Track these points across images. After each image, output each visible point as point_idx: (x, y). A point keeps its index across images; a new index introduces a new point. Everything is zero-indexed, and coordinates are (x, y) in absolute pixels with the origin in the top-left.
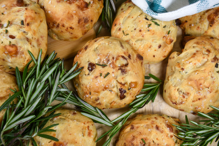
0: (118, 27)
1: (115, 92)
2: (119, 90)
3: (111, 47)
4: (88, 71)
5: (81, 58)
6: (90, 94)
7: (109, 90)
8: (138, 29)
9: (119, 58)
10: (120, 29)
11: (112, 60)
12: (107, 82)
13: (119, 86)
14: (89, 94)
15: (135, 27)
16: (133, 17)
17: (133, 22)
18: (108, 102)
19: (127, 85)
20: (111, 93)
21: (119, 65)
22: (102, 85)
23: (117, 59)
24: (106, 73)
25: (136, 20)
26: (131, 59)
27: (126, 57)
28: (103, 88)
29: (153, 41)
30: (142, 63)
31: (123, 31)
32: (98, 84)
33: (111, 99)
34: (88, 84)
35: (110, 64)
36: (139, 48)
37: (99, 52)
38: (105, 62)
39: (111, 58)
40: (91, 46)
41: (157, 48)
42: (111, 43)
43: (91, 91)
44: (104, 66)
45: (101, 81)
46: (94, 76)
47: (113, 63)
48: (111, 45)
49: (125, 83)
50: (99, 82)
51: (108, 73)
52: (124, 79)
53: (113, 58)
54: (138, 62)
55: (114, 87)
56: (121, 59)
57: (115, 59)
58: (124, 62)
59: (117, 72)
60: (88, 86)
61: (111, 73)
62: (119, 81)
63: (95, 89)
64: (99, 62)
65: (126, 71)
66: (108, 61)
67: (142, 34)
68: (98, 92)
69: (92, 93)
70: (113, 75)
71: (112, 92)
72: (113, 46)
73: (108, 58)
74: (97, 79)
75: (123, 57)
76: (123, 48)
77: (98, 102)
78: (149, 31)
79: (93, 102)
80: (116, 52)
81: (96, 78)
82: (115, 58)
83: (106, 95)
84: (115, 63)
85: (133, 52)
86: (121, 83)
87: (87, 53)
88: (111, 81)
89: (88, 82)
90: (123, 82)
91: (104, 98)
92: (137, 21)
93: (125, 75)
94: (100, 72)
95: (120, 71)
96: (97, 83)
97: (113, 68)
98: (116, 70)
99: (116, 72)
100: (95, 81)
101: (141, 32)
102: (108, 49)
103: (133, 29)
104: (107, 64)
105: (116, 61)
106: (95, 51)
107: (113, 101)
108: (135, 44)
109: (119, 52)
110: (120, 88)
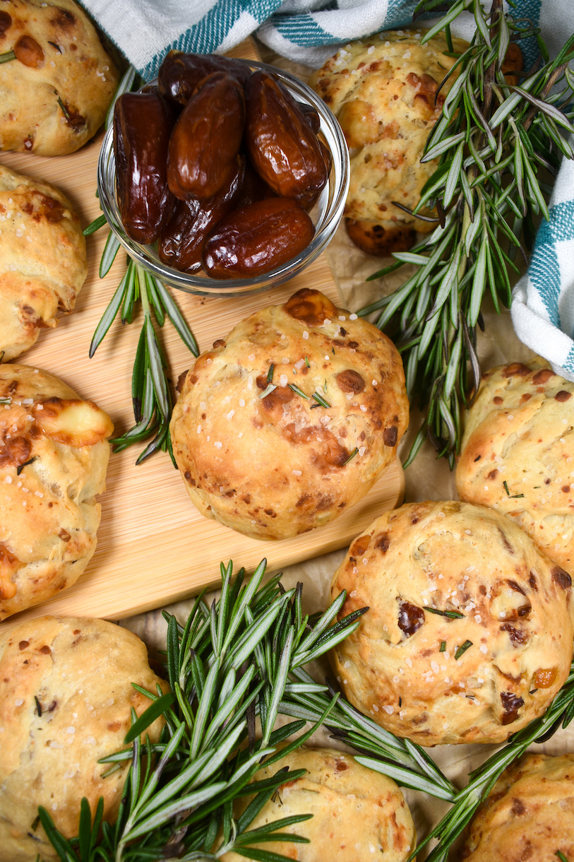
0: (485, 464)
1: (483, 699)
2: (499, 698)
3: (472, 549)
4: (400, 632)
5: (370, 583)
6: (400, 705)
7: (467, 693)
8: (558, 483)
9: (500, 587)
10: (493, 475)
11: (478, 597)
12: (462, 670)
13: (503, 686)
14: (396, 705)
15: (548, 475)
16: (540, 441)
17: (541, 456)
18: (457, 730)
19: (526, 679)
20: (471, 703)
21: (503, 615)
22: (447, 680)
23: (495, 594)
24: (460, 640)
25: (553, 450)
26: (536, 589)
27: (524, 584)
28: (448, 688)
30: (568, 599)
31: (505, 483)
32: (431, 676)
33: (468, 722)
34: (396, 672)
35: (474, 610)
36: (554, 540)
37: (433, 564)
38: (456, 603)
39: (474, 589)
40: (400, 540)
42: (471, 535)
43: (405, 696)
44: (452, 615)
45: (444, 668)
46: (421, 648)
47: (482, 607)
48: (471, 540)
49: (521, 674)
50: (437, 671)
51: (468, 641)
52: (518, 660)
53: (483, 590)
54: (558, 597)
55: (482, 686)
56: (507, 592)
57: (488, 596)
58: (516, 601)
59: (497, 637)
60: (395, 681)
61: (476, 640)
62: (504, 670)
63: (419, 691)
64: (433, 599)
65: (527, 636)
66: (466, 598)
67: (570, 501)
68: (429, 700)
69: (408, 700)
70: (484, 649)
71: (476, 701)
72: (479, 547)
73: (465, 587)
74: (427, 657)
75: (514, 585)
76: (512, 552)
77: (423, 727)
79: (403, 726)
80: (489, 566)
81: (424, 655)
82: (488, 590)
83: (454, 707)
84: (490, 606)
85: (541, 561)
86: (508, 677)
87: (390, 564)
88: (475, 668)
89: (397, 666)
90: (515, 674)
91: (445, 719)
92: (556, 453)
93: (522, 647)
94: (438, 637)
95: (506, 636)
96: (429, 673)
97: (484, 624)
98: (494, 631)
99: (495, 639)
100: (422, 664)
101: (569, 494)
102: (463, 555)
103: (541, 482)
104: (461, 610)
105: (491, 600)
106: (416, 558)
107: (472, 726)
108: (542, 527)
109: (500, 568)
110: (506, 691)
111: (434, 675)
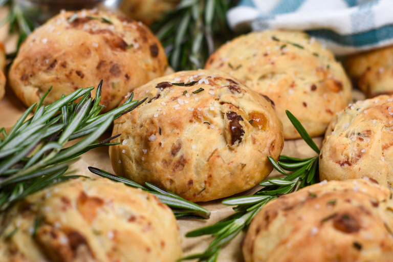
1: (216, 125)
4: (157, 89)
6: (160, 133)
8: (260, 54)
9: (221, 79)
10: (222, 65)
12: (199, 103)
13: (226, 109)
14: (157, 134)
18: (202, 152)
20: (209, 128)
21: (223, 85)
22: (189, 109)
23: (217, 79)
24: (196, 89)
28: (191, 115)
29: (296, 73)
31: (229, 64)
34: (156, 112)
41: (308, 88)
43: (163, 124)
44: (190, 85)
45: (187, 102)
46: (171, 96)
47: (209, 80)
49: (239, 106)
50: (182, 104)
51: (201, 89)
52: (235, 99)
55: (214, 115)
59: (221, 89)
60: (156, 118)
61: (206, 89)
63: (172, 117)
65: (240, 89)
67: (270, 60)
68: (176, 125)
69: (165, 127)
70: (212, 93)
71: (212, 126)
74: (176, 100)
78: (283, 54)
83: (198, 132)
86: (229, 104)
88: (207, 100)
90: (234, 103)
91: (193, 141)
93: (237, 94)
94: (182, 90)
96: (178, 106)
97: (211, 85)
98: (218, 87)
99: (219, 90)
100: (172, 103)
101: (268, 57)
103: (250, 56)
105: (215, 80)
107: (214, 149)
109: (221, 75)
110: (229, 110)
111: (180, 106)
